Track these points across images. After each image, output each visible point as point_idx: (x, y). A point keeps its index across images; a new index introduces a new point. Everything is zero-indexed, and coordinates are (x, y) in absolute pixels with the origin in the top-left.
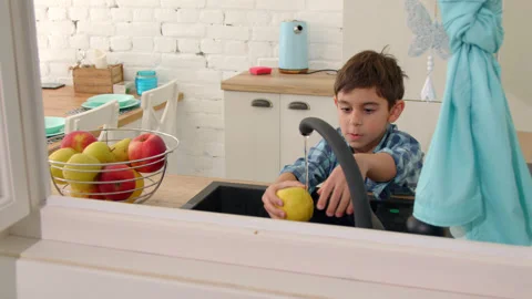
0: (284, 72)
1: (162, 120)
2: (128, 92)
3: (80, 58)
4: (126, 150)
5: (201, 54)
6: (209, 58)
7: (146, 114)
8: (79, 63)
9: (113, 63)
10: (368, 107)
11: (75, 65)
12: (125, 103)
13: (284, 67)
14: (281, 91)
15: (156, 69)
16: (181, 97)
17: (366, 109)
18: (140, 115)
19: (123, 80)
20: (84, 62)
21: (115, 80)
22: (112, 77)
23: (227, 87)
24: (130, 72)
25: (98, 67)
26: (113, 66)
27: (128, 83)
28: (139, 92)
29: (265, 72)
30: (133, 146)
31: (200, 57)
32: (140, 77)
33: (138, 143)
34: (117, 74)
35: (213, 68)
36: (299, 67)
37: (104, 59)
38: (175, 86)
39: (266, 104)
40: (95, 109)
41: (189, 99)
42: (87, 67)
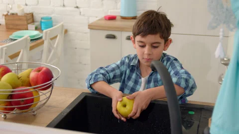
0: (123, 18)
1: (55, 46)
2: (36, 29)
3: (9, 9)
4: (28, 77)
5: (77, 7)
6: (81, 10)
7: (46, 43)
8: (8, 12)
9: (28, 12)
10: (155, 45)
11: (5, 13)
12: (34, 36)
13: (123, 15)
14: (121, 29)
15: (52, 16)
16: (66, 31)
17: (154, 46)
18: (43, 43)
19: (33, 21)
20: (11, 12)
21: (30, 21)
22: (27, 20)
23: (92, 27)
24: (38, 17)
25: (19, 14)
26: (28, 14)
27: (36, 24)
28: (43, 28)
29: (112, 18)
30: (33, 75)
31: (76, 9)
32: (43, 21)
33: (36, 73)
34: (30, 18)
35: (84, 15)
36: (132, 15)
37: (23, 10)
38: (62, 26)
39: (113, 37)
40: (20, 40)
41: (70, 33)
42: (13, 14)
